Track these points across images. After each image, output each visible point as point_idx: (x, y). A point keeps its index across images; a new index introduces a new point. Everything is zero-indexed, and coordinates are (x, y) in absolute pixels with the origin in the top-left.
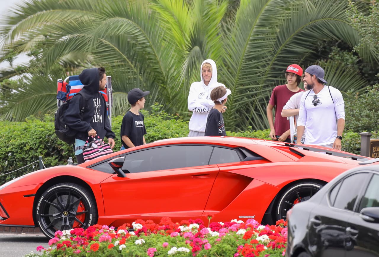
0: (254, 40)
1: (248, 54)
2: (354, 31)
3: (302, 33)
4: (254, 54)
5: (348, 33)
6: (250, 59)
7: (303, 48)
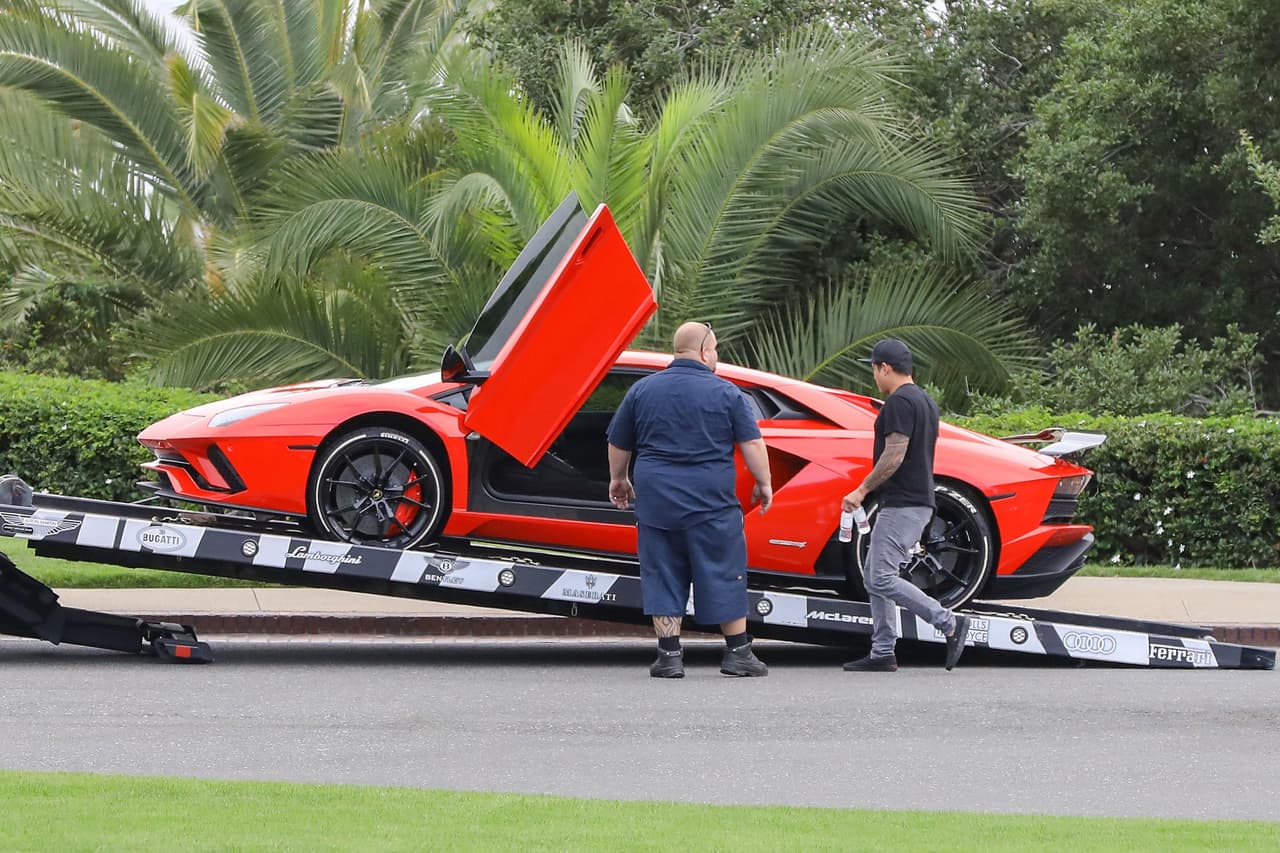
0: (731, 218)
1: (718, 248)
2: (922, 200)
3: (807, 202)
4: (726, 249)
5: (909, 202)
6: (718, 260)
7: (805, 234)
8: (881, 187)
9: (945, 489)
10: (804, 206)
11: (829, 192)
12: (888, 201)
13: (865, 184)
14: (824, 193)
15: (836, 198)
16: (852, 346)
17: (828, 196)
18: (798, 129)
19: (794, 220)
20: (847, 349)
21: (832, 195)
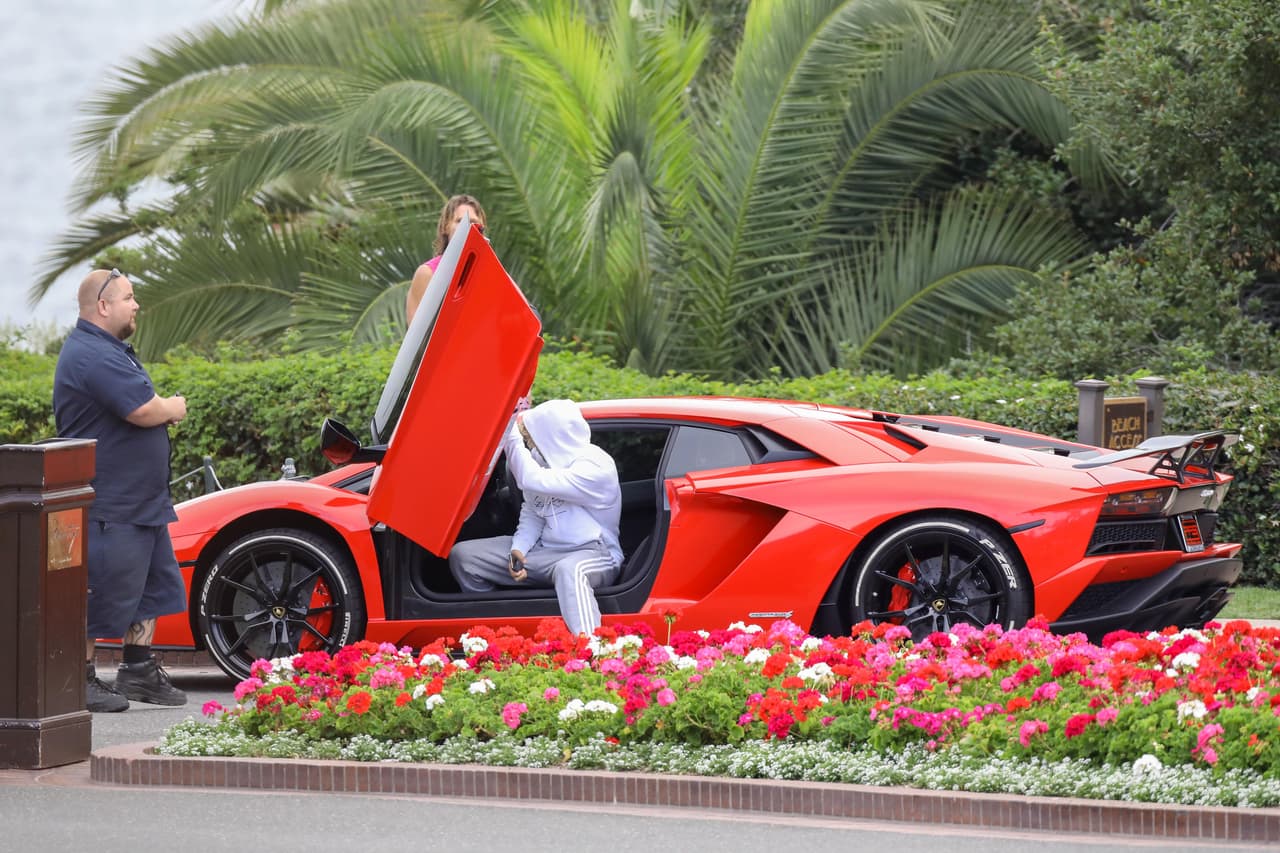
0: (782, 132)
1: (768, 170)
2: (1055, 105)
3: (912, 111)
4: (782, 171)
5: (1039, 108)
6: (773, 185)
7: (916, 151)
8: (1003, 88)
9: (992, 546)
10: (908, 115)
11: (940, 98)
12: (1011, 102)
13: (984, 86)
14: (935, 99)
15: (948, 103)
16: (923, 292)
17: (940, 102)
18: (845, 16)
19: (899, 134)
20: (916, 297)
21: (945, 101)
